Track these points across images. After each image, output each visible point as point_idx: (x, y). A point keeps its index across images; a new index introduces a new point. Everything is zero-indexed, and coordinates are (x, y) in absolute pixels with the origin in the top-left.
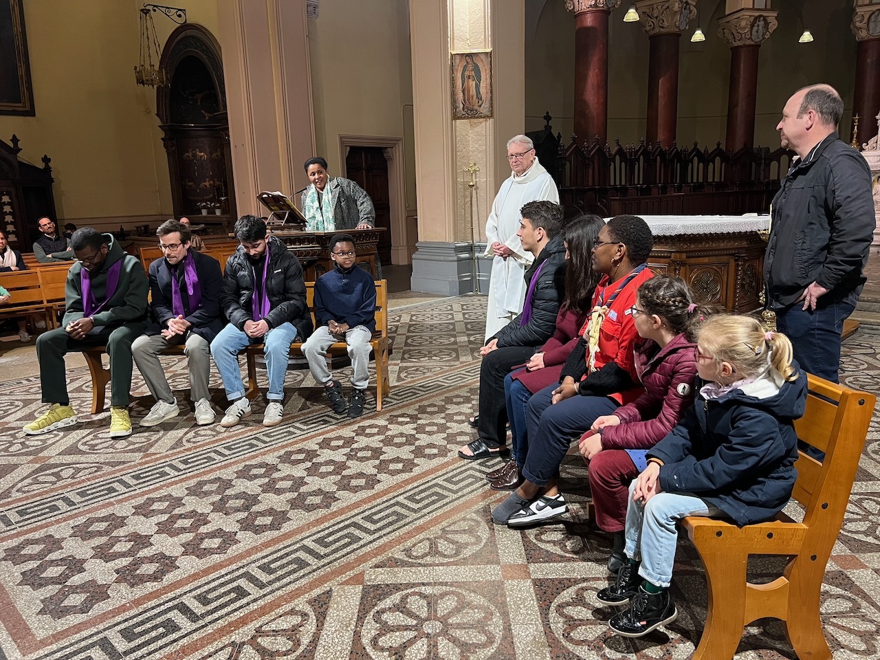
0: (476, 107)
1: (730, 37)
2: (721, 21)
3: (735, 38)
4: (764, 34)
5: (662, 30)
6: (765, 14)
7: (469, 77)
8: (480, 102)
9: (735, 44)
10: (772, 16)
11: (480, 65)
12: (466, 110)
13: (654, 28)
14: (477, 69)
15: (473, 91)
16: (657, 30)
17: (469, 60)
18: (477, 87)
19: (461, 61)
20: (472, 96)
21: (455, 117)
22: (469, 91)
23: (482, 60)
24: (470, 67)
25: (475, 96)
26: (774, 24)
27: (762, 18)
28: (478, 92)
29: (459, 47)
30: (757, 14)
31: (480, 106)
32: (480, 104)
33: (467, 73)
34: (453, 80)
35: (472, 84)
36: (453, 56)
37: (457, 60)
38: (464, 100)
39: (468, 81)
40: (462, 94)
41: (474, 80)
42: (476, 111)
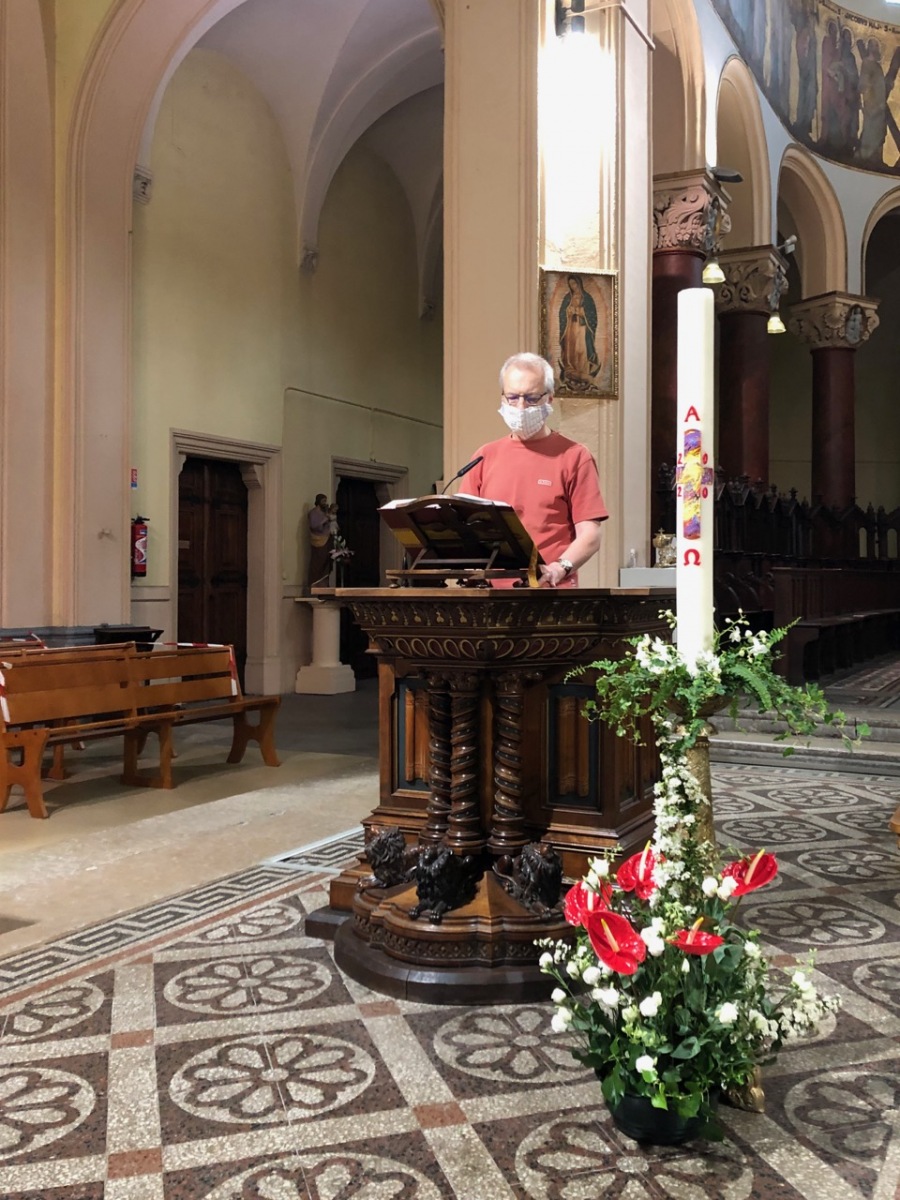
0: (586, 376)
1: (814, 333)
3: (819, 335)
4: (862, 334)
5: (745, 305)
6: (862, 304)
7: (574, 318)
8: (595, 367)
9: (821, 345)
10: (871, 307)
11: (596, 297)
12: (567, 380)
13: (731, 300)
14: (589, 305)
15: (581, 345)
16: (736, 304)
17: (575, 286)
18: (590, 338)
19: (559, 286)
20: (580, 355)
22: (573, 344)
23: (599, 290)
24: (577, 299)
25: (585, 356)
26: (875, 321)
27: (859, 310)
28: (591, 348)
30: (853, 303)
31: (594, 374)
32: (593, 370)
33: (570, 310)
34: (544, 319)
35: (580, 331)
36: (545, 275)
37: (553, 284)
38: (564, 360)
39: (572, 327)
40: (559, 347)
41: (584, 324)
42: (586, 383)
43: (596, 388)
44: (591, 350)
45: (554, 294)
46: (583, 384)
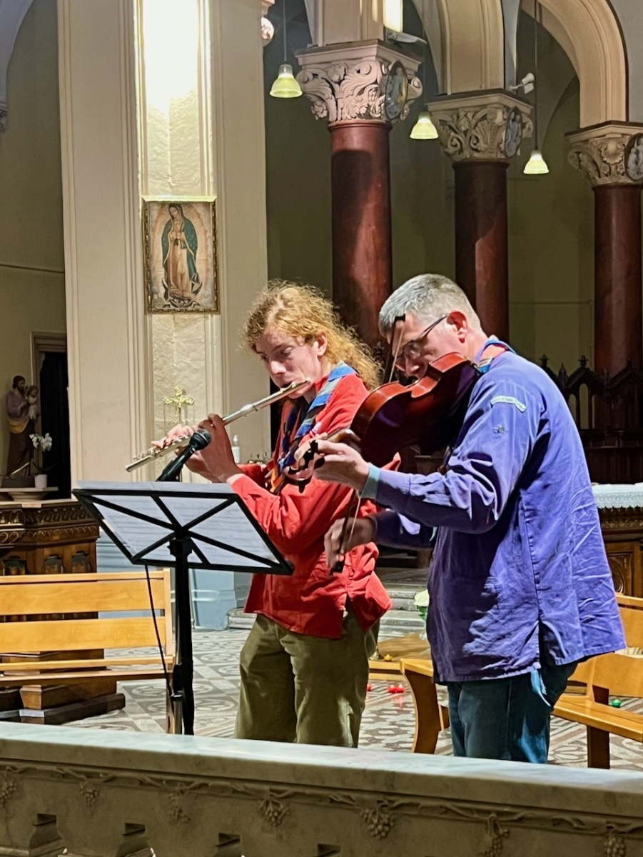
0: (189, 294)
1: (591, 169)
2: (573, 138)
3: (598, 171)
5: (476, 155)
7: (176, 242)
8: (196, 286)
9: (601, 181)
11: (195, 222)
12: (170, 298)
14: (189, 230)
15: (183, 267)
17: (175, 213)
18: (191, 260)
19: (160, 214)
20: (182, 276)
21: (150, 308)
22: (175, 266)
23: (199, 215)
24: (178, 225)
25: (187, 276)
28: (192, 269)
29: (156, 191)
31: (196, 292)
32: (195, 289)
33: (172, 235)
34: (147, 245)
35: (182, 254)
36: (147, 205)
37: (154, 212)
38: (168, 281)
39: (174, 249)
40: (163, 269)
41: (185, 247)
42: (189, 300)
43: (198, 304)
44: (193, 270)
45: (156, 222)
46: (186, 302)
